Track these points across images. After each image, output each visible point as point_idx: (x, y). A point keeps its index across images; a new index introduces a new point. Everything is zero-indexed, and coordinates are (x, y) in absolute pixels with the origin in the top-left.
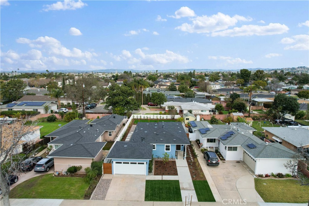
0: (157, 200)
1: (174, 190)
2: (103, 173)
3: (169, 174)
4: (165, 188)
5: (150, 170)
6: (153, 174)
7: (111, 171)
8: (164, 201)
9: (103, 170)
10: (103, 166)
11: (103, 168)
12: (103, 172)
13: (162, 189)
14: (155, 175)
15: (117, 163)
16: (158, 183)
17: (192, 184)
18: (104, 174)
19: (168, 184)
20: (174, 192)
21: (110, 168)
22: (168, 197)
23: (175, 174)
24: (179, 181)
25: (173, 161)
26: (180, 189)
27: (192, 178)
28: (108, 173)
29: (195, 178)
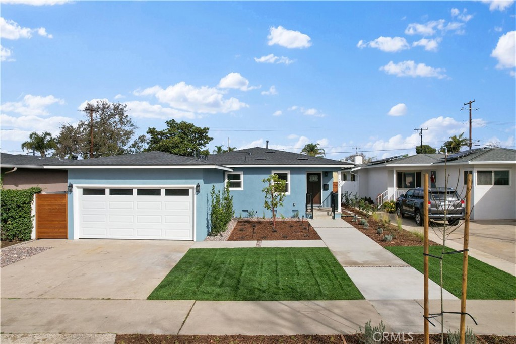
1: (314, 267)
2: (33, 235)
3: (285, 238)
4: (265, 264)
7: (65, 227)
9: (34, 223)
10: (34, 206)
11: (34, 212)
12: (34, 230)
13: (252, 264)
14: (231, 240)
15: (87, 191)
16: (239, 253)
18: (38, 238)
19: (281, 254)
20: (312, 272)
21: (63, 214)
22: (280, 284)
23: (307, 236)
24: (330, 248)
25: (299, 221)
26: (340, 265)
27: (378, 243)
28: (51, 234)
29: (393, 242)
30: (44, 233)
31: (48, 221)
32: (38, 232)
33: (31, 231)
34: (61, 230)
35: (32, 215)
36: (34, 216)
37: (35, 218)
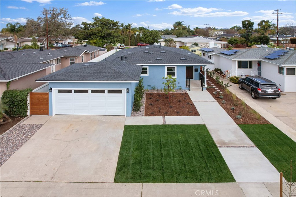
0: (154, 180)
1: (202, 148)
2: (28, 113)
3: (178, 114)
4: (173, 144)
5: (136, 107)
6: (143, 113)
7: (48, 109)
8: (177, 181)
9: (29, 107)
10: (29, 99)
12: (29, 111)
13: (166, 145)
14: (146, 115)
16: (155, 132)
17: (242, 133)
18: (31, 115)
19: (180, 132)
20: (202, 154)
21: (46, 103)
22: (186, 167)
23: (191, 112)
24: (207, 126)
25: (182, 94)
26: (216, 146)
27: (234, 120)
28: (39, 113)
29: (242, 120)
30: (35, 112)
31: (37, 106)
32: (31, 112)
33: (27, 112)
34: (45, 111)
35: (28, 103)
36: (28, 104)
37: (29, 105)
